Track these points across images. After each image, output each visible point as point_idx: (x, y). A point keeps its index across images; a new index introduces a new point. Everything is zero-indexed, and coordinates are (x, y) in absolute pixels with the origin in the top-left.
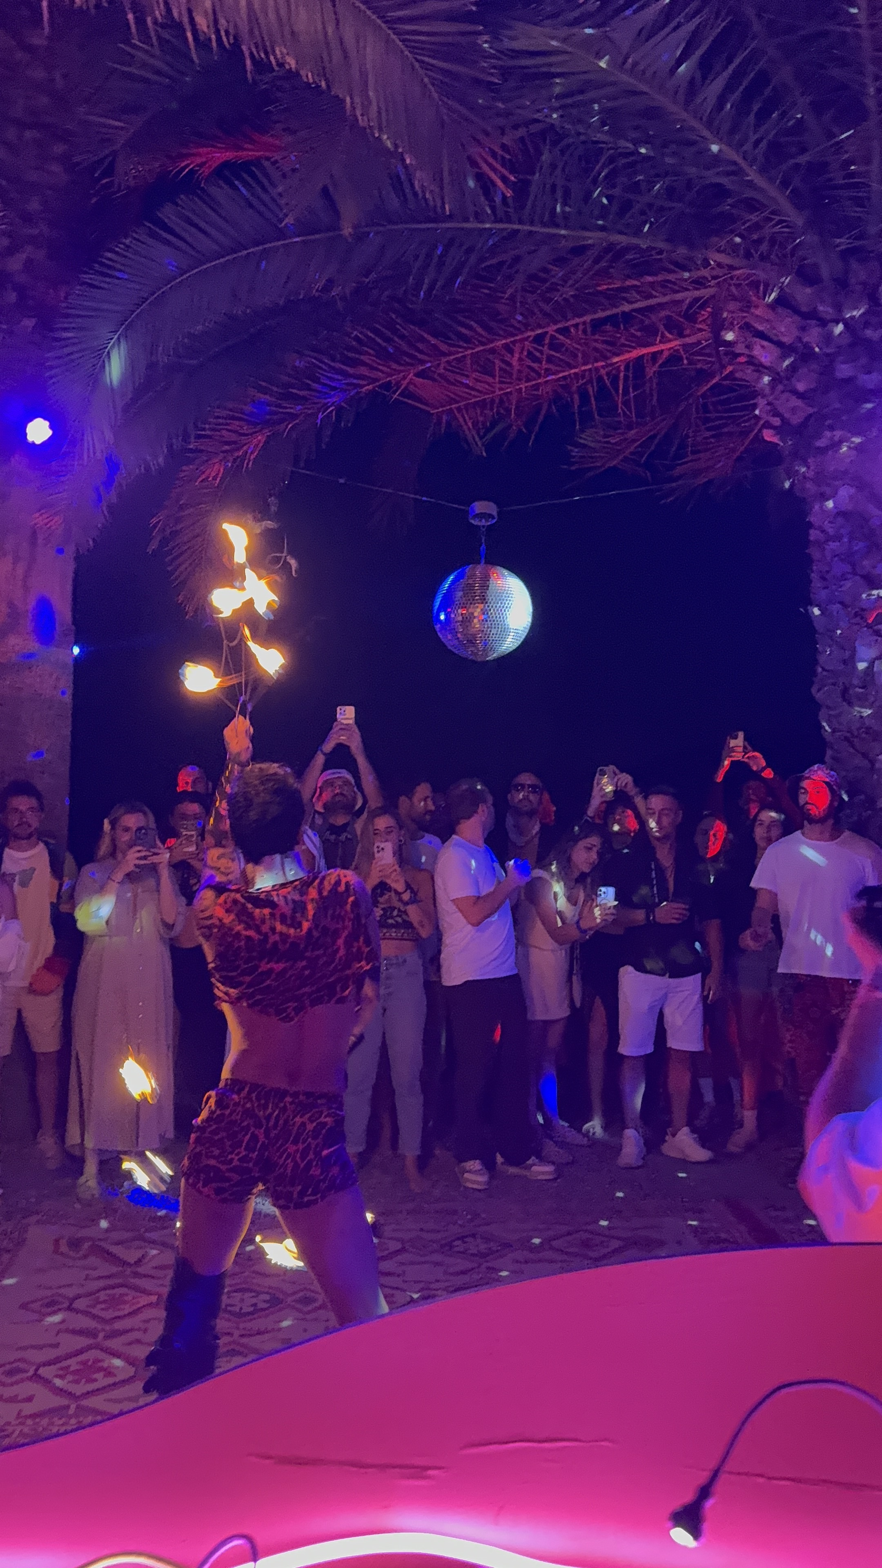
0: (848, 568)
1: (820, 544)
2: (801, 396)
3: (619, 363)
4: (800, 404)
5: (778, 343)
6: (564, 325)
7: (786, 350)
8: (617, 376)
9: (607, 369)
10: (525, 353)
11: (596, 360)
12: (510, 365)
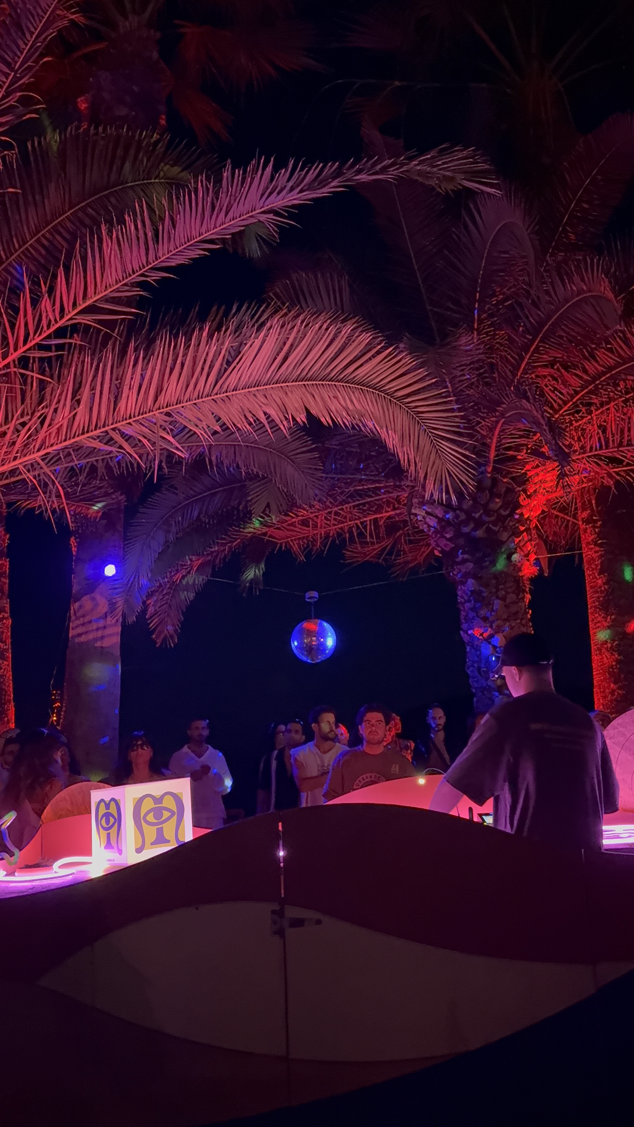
2: (447, 539)
3: (366, 521)
4: (448, 543)
5: (436, 517)
6: (341, 507)
7: (440, 520)
8: (366, 526)
9: (362, 523)
10: (323, 518)
11: (356, 519)
12: (316, 522)
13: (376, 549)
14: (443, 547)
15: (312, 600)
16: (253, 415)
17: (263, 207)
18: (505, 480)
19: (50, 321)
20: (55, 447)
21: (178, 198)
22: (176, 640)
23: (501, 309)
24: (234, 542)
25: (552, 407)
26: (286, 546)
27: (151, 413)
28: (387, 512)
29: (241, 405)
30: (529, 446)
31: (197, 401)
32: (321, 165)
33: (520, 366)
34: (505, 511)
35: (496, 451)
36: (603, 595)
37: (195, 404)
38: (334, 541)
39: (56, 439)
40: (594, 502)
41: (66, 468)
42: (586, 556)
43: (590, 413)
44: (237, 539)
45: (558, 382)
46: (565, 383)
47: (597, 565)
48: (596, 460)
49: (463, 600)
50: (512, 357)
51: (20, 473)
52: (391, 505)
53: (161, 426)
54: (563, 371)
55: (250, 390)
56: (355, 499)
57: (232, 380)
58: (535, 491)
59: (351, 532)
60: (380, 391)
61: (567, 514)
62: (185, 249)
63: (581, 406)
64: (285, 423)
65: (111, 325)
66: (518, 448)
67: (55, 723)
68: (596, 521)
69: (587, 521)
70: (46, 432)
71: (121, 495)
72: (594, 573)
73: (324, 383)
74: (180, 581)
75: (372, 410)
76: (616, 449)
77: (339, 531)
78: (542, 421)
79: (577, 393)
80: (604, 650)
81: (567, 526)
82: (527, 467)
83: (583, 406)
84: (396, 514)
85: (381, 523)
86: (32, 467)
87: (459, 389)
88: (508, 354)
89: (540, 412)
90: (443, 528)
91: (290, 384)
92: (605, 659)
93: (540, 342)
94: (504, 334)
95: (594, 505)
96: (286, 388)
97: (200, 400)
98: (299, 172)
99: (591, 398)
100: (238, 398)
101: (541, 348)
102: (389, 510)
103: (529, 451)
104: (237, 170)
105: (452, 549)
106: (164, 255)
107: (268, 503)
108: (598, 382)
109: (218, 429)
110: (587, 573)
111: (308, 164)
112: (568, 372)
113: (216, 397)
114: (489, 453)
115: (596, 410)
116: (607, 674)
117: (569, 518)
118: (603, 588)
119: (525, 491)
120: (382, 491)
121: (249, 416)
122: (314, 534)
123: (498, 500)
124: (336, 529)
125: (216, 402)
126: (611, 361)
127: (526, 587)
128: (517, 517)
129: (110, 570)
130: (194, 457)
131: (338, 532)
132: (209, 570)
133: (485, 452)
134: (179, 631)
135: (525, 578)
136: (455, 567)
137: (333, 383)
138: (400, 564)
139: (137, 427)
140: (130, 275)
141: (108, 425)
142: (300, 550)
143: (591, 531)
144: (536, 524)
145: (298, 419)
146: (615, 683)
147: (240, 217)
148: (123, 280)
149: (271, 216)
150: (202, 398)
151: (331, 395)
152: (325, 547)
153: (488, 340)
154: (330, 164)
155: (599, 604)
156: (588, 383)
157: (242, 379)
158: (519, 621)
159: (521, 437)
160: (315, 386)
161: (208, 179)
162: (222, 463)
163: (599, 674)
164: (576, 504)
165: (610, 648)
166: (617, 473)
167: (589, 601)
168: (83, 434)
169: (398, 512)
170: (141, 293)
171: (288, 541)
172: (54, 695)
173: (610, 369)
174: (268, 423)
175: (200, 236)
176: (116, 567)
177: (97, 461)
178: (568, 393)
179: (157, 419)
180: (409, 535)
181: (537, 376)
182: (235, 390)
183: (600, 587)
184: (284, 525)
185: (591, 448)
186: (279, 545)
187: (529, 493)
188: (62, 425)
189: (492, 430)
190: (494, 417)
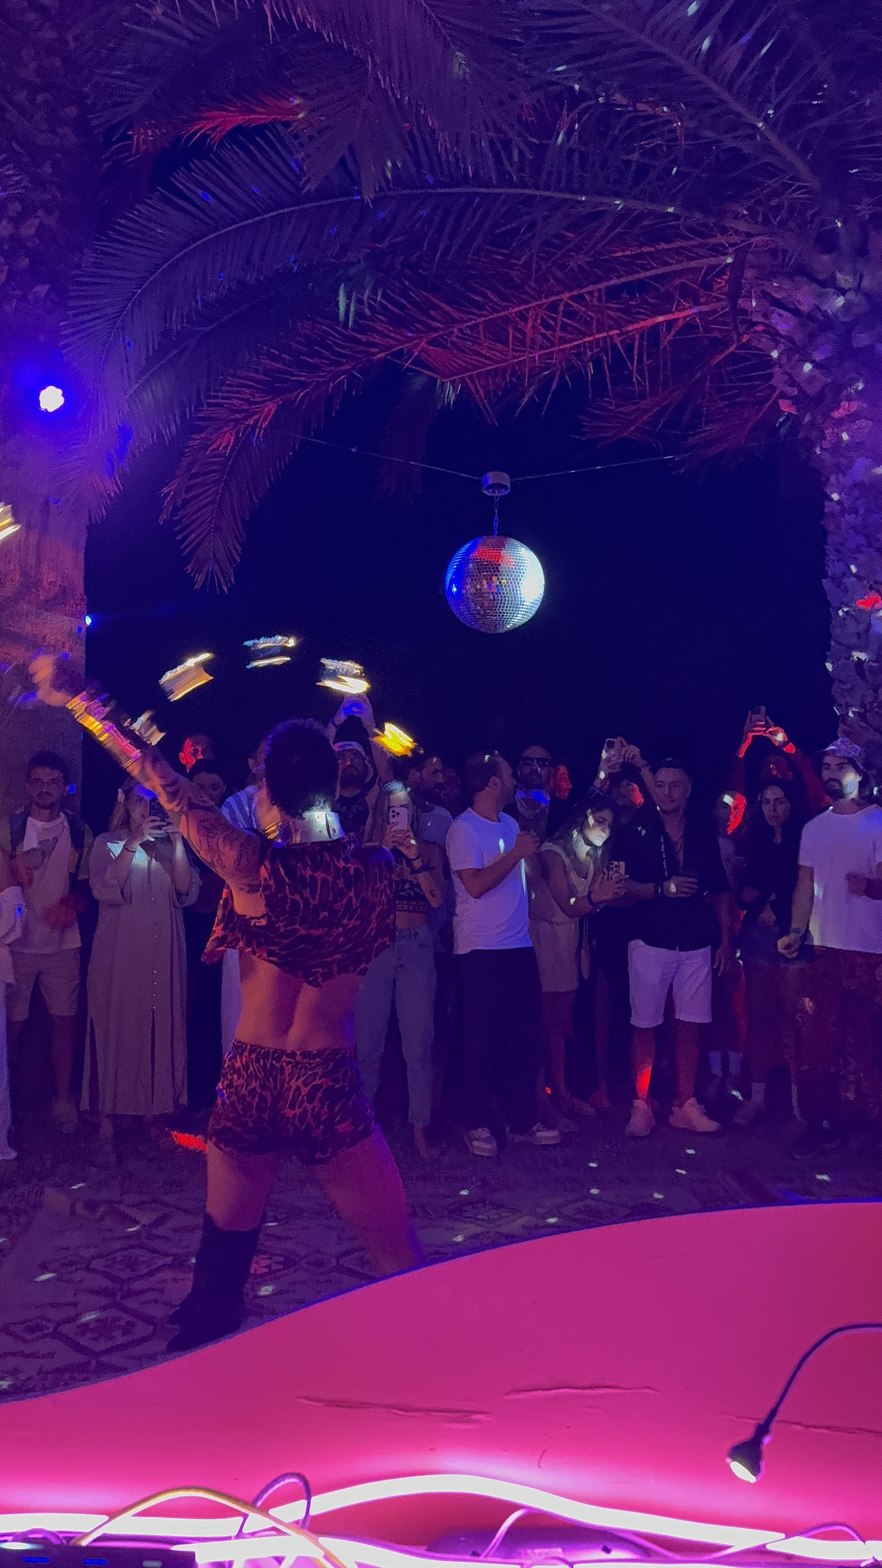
1: (835, 518)
2: (816, 365)
3: (632, 333)
4: (817, 373)
6: (577, 292)
8: (632, 345)
10: (538, 319)
11: (610, 328)
12: (524, 334)
14: (804, 386)
15: (497, 493)
22: (232, 580)
28: (681, 309)
38: (562, 385)
49: (838, 509)
59: (597, 361)
77: (574, 356)
90: (809, 337)
102: (686, 305)
122: (518, 365)
124: (565, 353)
129: (51, 399)
131: (568, 358)
136: (828, 432)
138: (693, 447)
142: (489, 400)
176: (60, 389)
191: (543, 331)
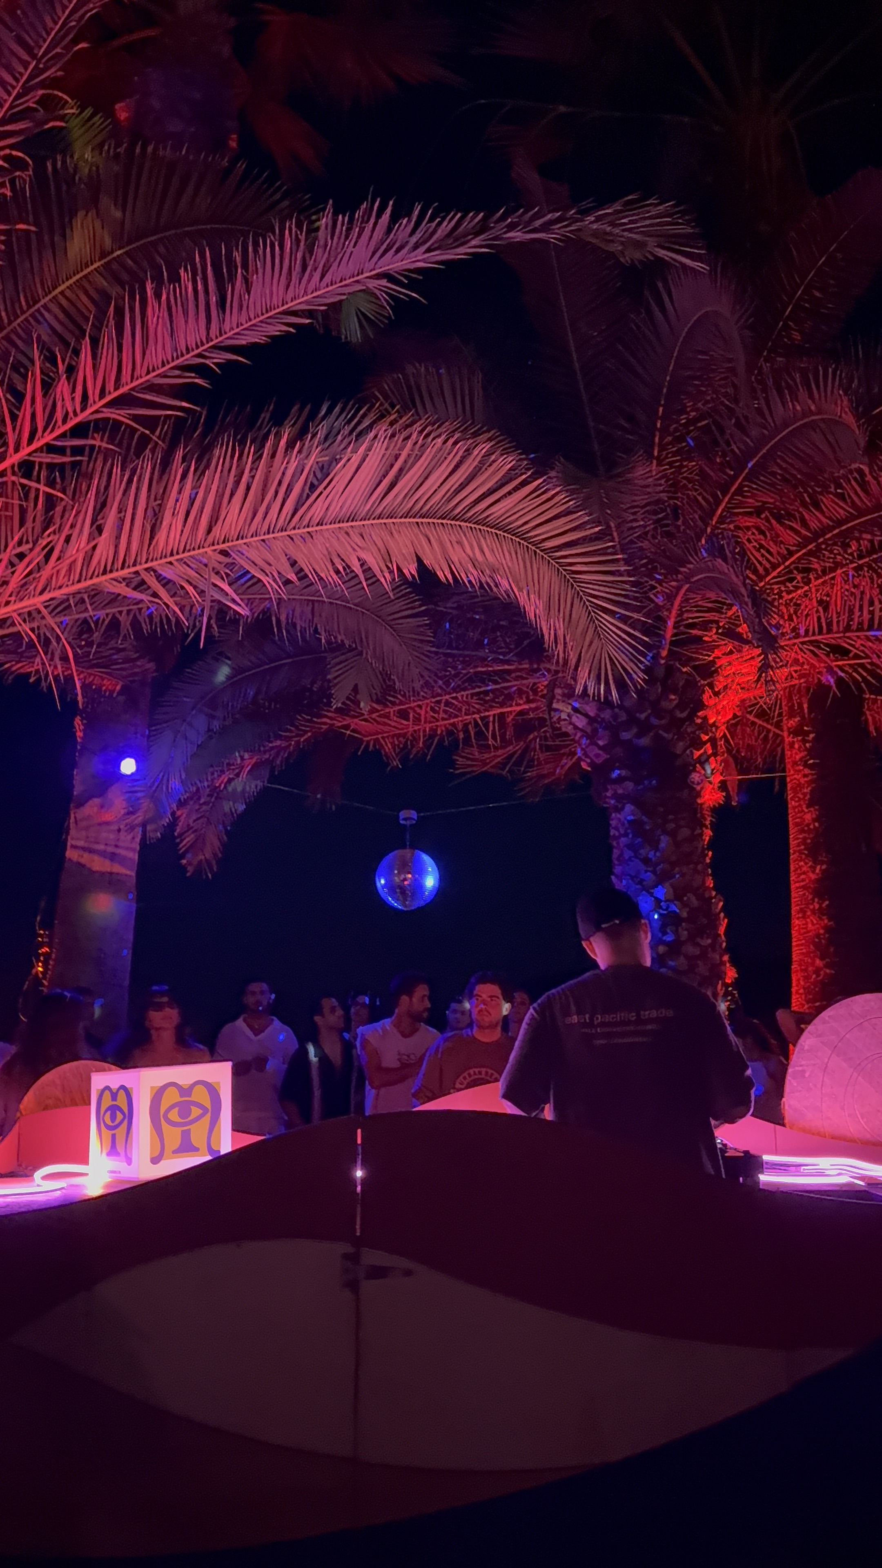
0: (633, 855)
1: (616, 838)
2: (600, 748)
3: (489, 716)
4: (601, 752)
5: (586, 715)
6: (454, 695)
7: (591, 720)
8: (488, 722)
9: (481, 718)
10: (429, 708)
11: (474, 713)
12: (420, 715)
13: (499, 756)
14: (594, 758)
15: (408, 823)
16: (343, 560)
17: (374, 269)
18: (685, 670)
19: (67, 413)
20: (65, 590)
21: (256, 251)
22: (215, 869)
23: (692, 431)
24: (302, 736)
25: (755, 571)
26: (374, 746)
27: (201, 550)
28: (518, 705)
29: (328, 545)
30: (721, 624)
31: (267, 537)
32: (459, 215)
33: (714, 512)
34: (682, 712)
35: (674, 628)
36: (811, 836)
37: (263, 540)
38: (441, 740)
39: (66, 578)
40: (805, 706)
41: (77, 620)
42: (791, 780)
43: (808, 583)
44: (308, 731)
45: (766, 536)
46: (776, 539)
47: (805, 794)
48: (812, 648)
49: (617, 834)
50: (704, 498)
51: (13, 624)
52: (524, 696)
53: (213, 569)
54: (773, 522)
55: (341, 525)
56: (474, 685)
57: (317, 510)
58: (725, 687)
59: (466, 730)
60: (522, 539)
61: (767, 721)
62: (261, 322)
63: (795, 572)
64: (387, 575)
65: (151, 423)
66: (705, 626)
67: (41, 976)
68: (807, 733)
69: (797, 731)
70: (53, 568)
71: (149, 662)
72: (800, 805)
73: (444, 521)
74: (225, 787)
75: (510, 564)
76: (842, 635)
77: (450, 728)
78: (743, 590)
79: (791, 553)
80: (809, 913)
81: (766, 738)
82: (717, 652)
83: (799, 572)
84: (530, 709)
85: (509, 720)
86: (30, 616)
87: (629, 539)
88: (699, 494)
89: (741, 578)
90: (595, 731)
91: (398, 520)
92: (810, 925)
93: (744, 479)
94: (694, 466)
95: (806, 711)
96: (392, 525)
97: (271, 536)
98: (429, 222)
99: (810, 562)
100: (323, 536)
101: (746, 489)
102: (521, 702)
103: (720, 631)
104: (340, 217)
105: (606, 761)
106: (232, 329)
107: (356, 686)
108: (821, 540)
109: (292, 577)
110: (792, 804)
111: (441, 212)
112: (782, 524)
113: (293, 532)
114: (665, 631)
115: (816, 579)
116: (812, 947)
117: (769, 727)
118: (812, 827)
119: (711, 686)
120: (513, 675)
121: (337, 561)
122: (415, 731)
123: (673, 697)
124: (445, 725)
125: (292, 539)
126: (841, 511)
127: (705, 819)
128: (699, 721)
129: (128, 766)
130: (256, 615)
131: (447, 729)
132: (266, 773)
133: (660, 629)
134: (220, 855)
135: (705, 806)
136: (609, 787)
137: (458, 523)
138: (531, 778)
139: (181, 569)
140: (182, 355)
141: (140, 564)
142: (395, 751)
143: (800, 747)
144: (725, 733)
145: (405, 571)
146: (822, 959)
147: (341, 281)
148: (173, 361)
149: (384, 282)
150: (273, 532)
151: (454, 539)
152: (429, 749)
153: (671, 473)
154: (471, 214)
155: (805, 849)
156: (807, 541)
157: (331, 509)
158: (691, 866)
159: (710, 610)
160: (432, 525)
161: (299, 226)
162: (294, 625)
163: (802, 945)
164: (781, 708)
165: (818, 909)
166: (839, 667)
167: (793, 843)
168: (105, 572)
169: (533, 705)
170: (196, 381)
171: (378, 739)
172: (41, 936)
173: (840, 523)
174: (364, 572)
175: (283, 305)
176: (137, 761)
177: (120, 612)
178: (779, 553)
179: (210, 558)
180: (546, 739)
181: (737, 528)
182: (320, 524)
183: (808, 825)
184: (374, 716)
185: (807, 631)
186: (365, 743)
187: (717, 690)
188: (75, 561)
189: (670, 598)
190: (674, 580)
191: (432, 714)
